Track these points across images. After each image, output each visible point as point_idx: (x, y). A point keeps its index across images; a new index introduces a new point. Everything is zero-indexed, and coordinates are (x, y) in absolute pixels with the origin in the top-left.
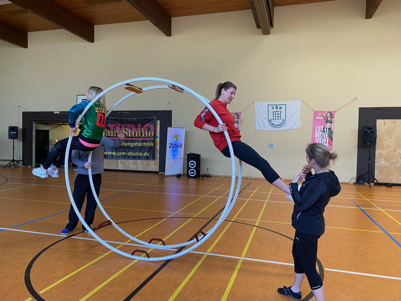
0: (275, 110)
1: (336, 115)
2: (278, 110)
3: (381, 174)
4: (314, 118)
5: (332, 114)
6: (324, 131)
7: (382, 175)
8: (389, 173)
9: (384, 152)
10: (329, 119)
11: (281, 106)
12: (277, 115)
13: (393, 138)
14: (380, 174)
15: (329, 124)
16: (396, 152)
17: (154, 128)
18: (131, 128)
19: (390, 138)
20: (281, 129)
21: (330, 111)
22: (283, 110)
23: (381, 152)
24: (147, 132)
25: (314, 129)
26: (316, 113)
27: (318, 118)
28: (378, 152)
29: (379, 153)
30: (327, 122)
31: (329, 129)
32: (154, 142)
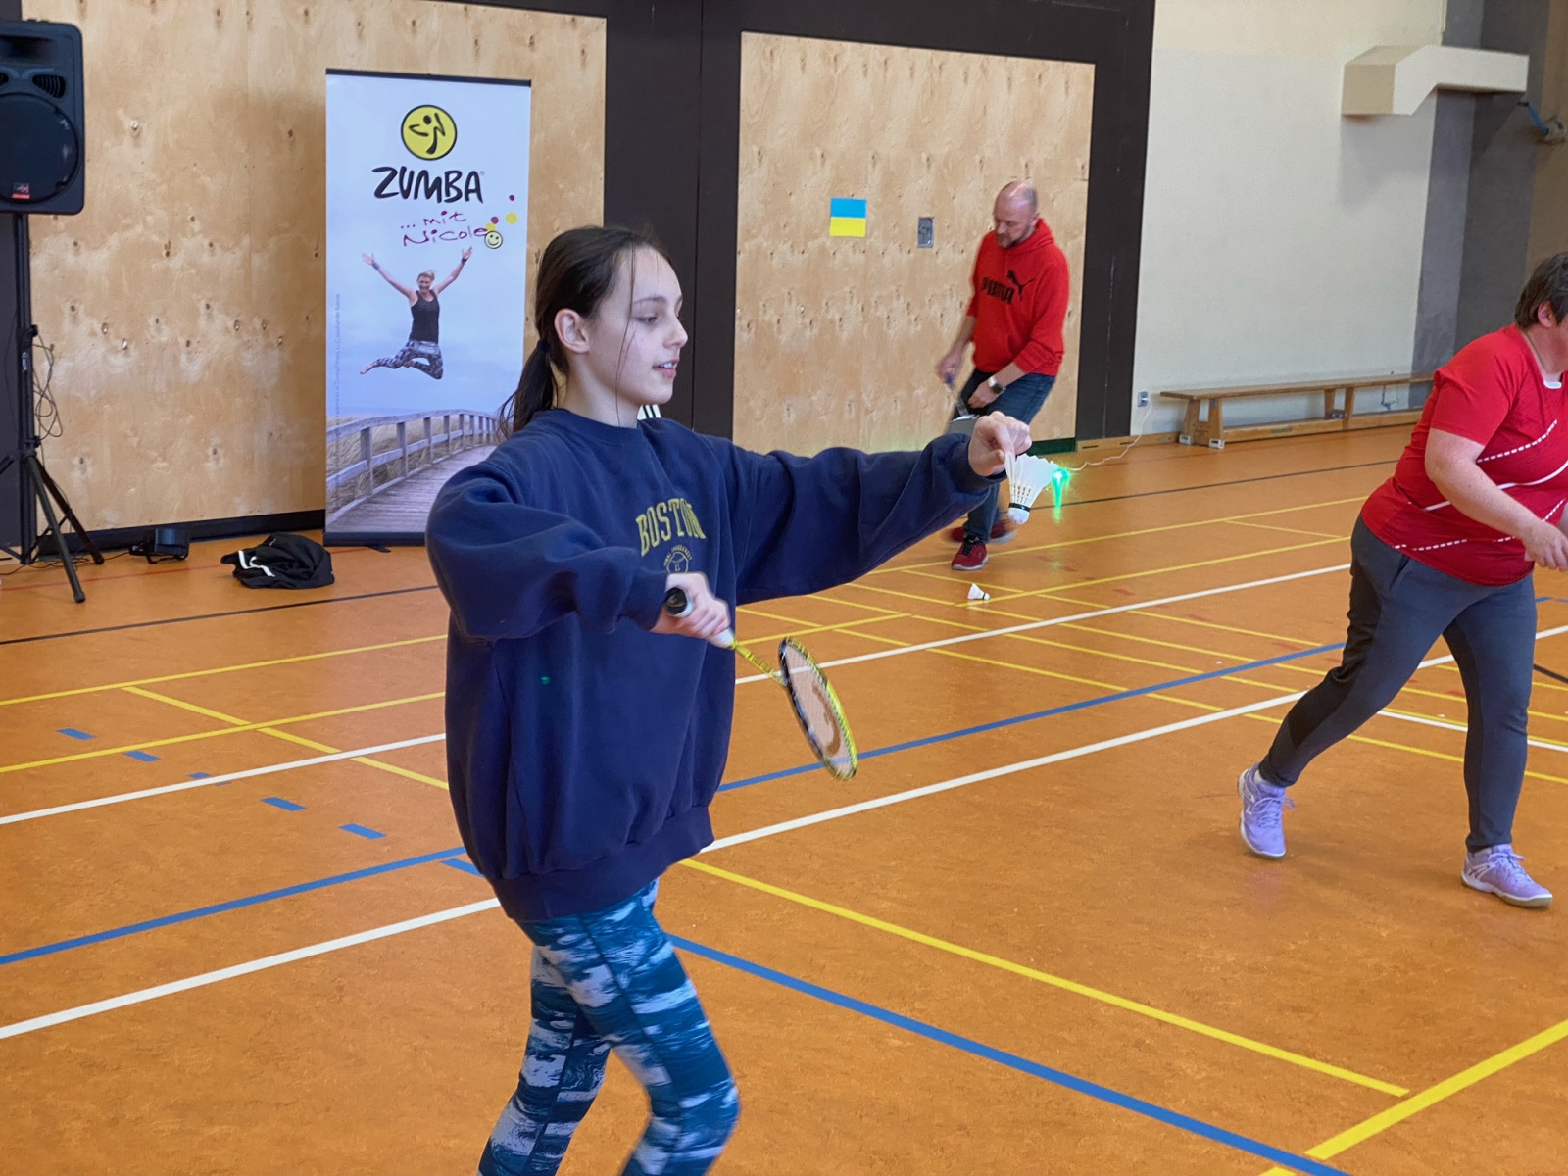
3: (82, 461)
7: (88, 461)
8: (135, 441)
9: (97, 262)
13: (149, 138)
14: (76, 461)
16: (177, 262)
19: (128, 141)
23: (70, 258)
28: (54, 265)
29: (57, 272)
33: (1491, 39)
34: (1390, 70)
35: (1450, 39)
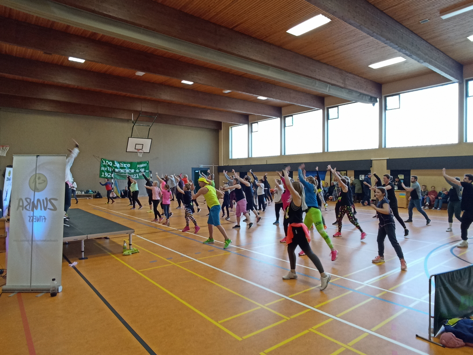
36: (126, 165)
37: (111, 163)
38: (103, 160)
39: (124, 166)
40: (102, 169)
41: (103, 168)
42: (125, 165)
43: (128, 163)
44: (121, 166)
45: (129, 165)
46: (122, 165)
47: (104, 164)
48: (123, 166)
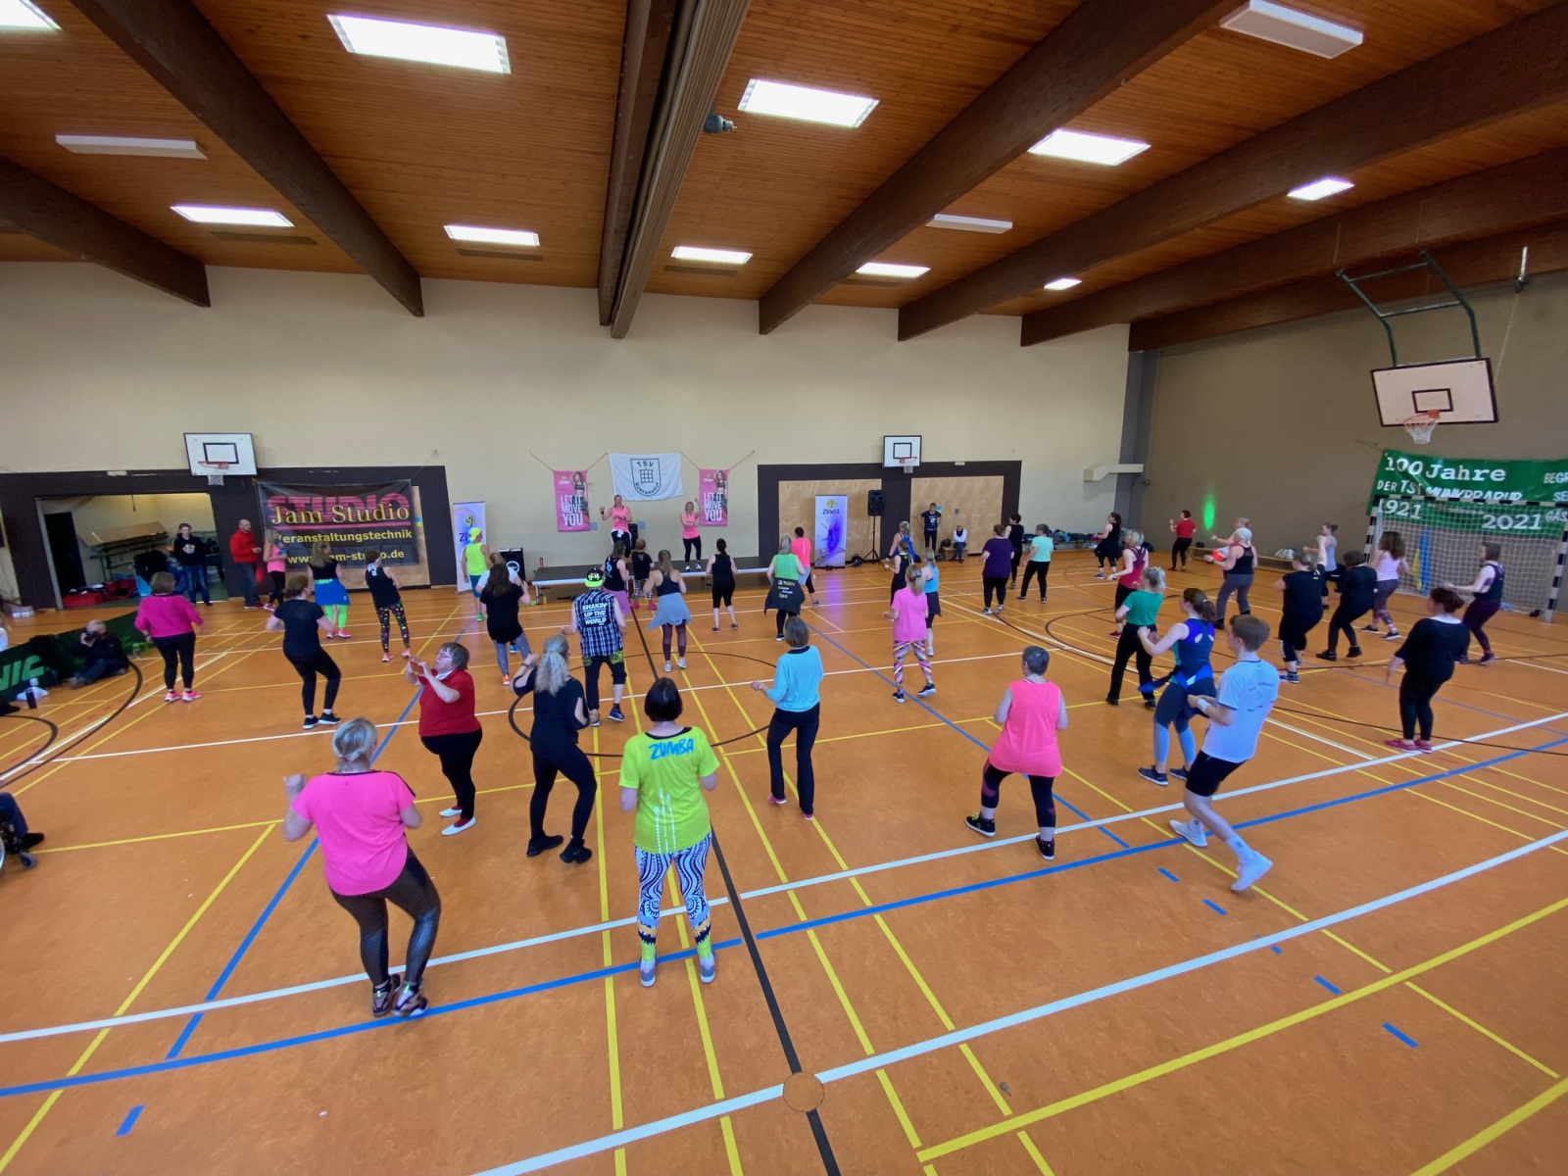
0: (643, 468)
1: (730, 477)
2: (648, 467)
4: (701, 480)
5: (724, 475)
6: (715, 500)
10: (721, 482)
11: (652, 461)
12: (646, 476)
13: (797, 505)
15: (721, 489)
17: (407, 502)
18: (351, 505)
19: (794, 506)
20: (655, 497)
21: (721, 469)
22: (655, 466)
24: (391, 510)
25: (702, 497)
26: (703, 473)
27: (706, 480)
28: (783, 525)
30: (719, 485)
31: (722, 495)
32: (412, 528)
33: (1135, 461)
34: (1092, 471)
35: (1121, 462)
36: (1487, 471)
37: (1416, 468)
38: (1386, 455)
39: (1472, 475)
40: (1379, 488)
41: (1384, 486)
42: (1478, 472)
43: (1494, 465)
44: (1460, 478)
45: (1498, 475)
46: (1464, 475)
47: (1390, 468)
48: (1467, 478)
